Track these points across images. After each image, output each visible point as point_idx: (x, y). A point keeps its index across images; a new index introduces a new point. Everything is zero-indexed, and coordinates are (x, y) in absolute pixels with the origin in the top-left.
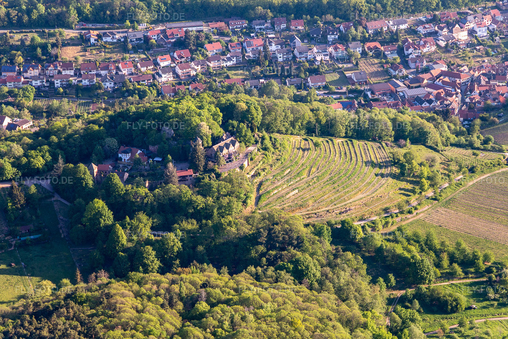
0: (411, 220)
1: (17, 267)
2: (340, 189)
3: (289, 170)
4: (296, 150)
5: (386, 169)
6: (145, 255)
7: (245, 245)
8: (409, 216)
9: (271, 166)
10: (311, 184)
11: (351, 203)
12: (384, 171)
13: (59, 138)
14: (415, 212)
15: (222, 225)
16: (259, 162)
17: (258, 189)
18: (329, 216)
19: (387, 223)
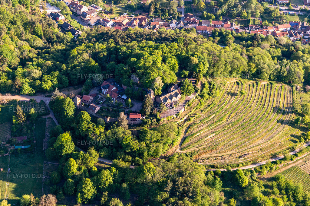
0: (290, 166)
1: (4, 171)
2: (247, 134)
3: (214, 115)
4: (226, 95)
5: (287, 116)
6: (83, 186)
7: (155, 190)
8: (291, 162)
9: (202, 111)
10: (226, 129)
11: (250, 148)
12: (285, 118)
13: (67, 67)
14: (295, 159)
15: (144, 170)
16: (194, 108)
17: (186, 131)
18: (231, 159)
19: (271, 169)
